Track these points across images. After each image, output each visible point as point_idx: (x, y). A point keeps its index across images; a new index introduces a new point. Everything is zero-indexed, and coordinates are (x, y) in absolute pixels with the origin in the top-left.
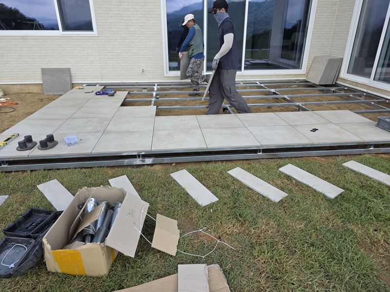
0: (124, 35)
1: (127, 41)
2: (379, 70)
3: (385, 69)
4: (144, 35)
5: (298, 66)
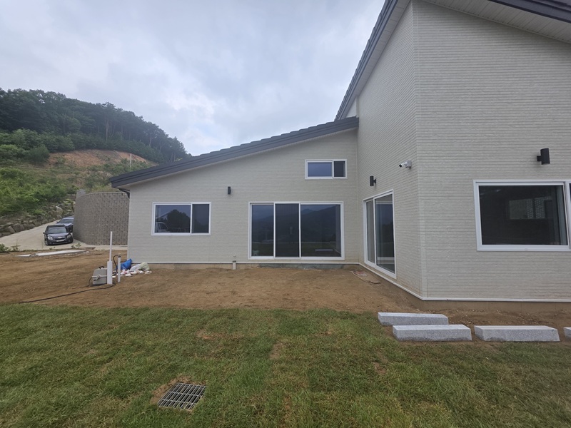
0: (226, 235)
1: (227, 238)
4: (238, 235)
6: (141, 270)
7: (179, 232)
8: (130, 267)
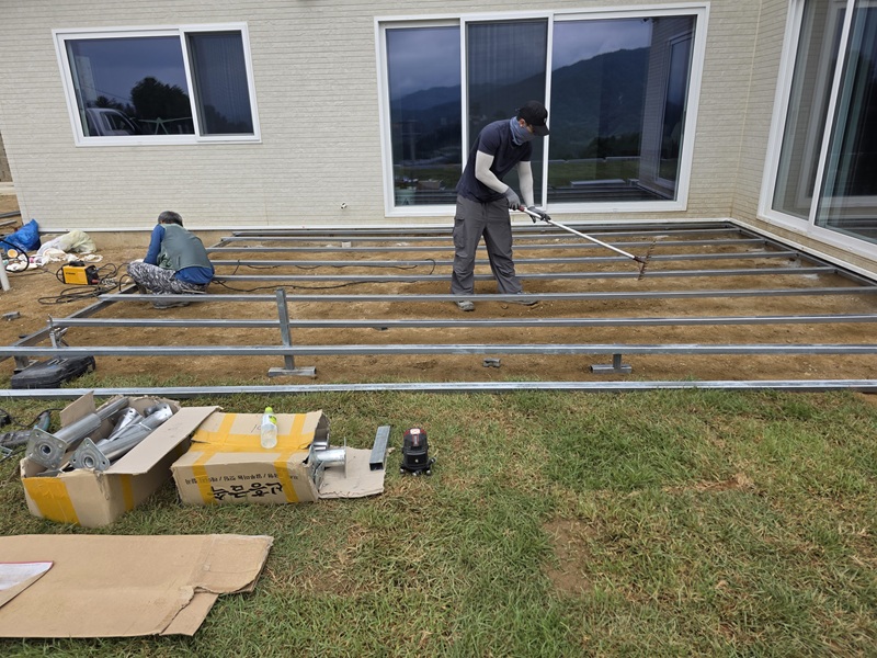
0: (310, 140)
1: (315, 150)
4: (347, 139)
6: (72, 251)
7: (161, 132)
8: (36, 246)
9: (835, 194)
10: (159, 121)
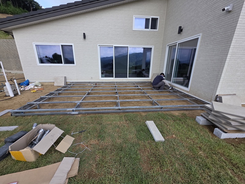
0: (85, 66)
2: (174, 78)
3: (176, 78)
4: (92, 66)
5: (148, 77)
6: (36, 86)
7: (56, 63)
8: (28, 85)
9: (175, 77)
10: (56, 61)
